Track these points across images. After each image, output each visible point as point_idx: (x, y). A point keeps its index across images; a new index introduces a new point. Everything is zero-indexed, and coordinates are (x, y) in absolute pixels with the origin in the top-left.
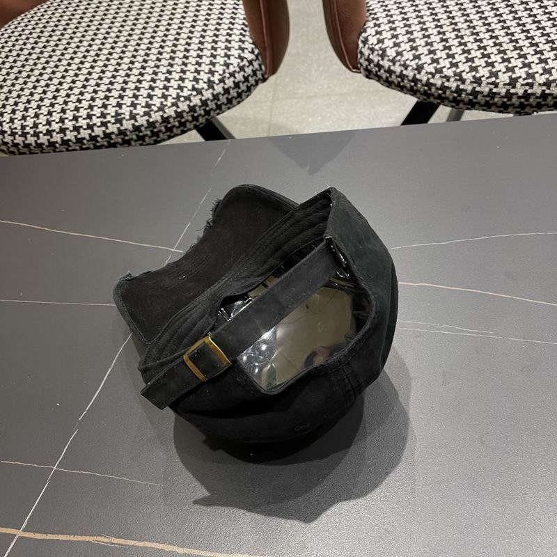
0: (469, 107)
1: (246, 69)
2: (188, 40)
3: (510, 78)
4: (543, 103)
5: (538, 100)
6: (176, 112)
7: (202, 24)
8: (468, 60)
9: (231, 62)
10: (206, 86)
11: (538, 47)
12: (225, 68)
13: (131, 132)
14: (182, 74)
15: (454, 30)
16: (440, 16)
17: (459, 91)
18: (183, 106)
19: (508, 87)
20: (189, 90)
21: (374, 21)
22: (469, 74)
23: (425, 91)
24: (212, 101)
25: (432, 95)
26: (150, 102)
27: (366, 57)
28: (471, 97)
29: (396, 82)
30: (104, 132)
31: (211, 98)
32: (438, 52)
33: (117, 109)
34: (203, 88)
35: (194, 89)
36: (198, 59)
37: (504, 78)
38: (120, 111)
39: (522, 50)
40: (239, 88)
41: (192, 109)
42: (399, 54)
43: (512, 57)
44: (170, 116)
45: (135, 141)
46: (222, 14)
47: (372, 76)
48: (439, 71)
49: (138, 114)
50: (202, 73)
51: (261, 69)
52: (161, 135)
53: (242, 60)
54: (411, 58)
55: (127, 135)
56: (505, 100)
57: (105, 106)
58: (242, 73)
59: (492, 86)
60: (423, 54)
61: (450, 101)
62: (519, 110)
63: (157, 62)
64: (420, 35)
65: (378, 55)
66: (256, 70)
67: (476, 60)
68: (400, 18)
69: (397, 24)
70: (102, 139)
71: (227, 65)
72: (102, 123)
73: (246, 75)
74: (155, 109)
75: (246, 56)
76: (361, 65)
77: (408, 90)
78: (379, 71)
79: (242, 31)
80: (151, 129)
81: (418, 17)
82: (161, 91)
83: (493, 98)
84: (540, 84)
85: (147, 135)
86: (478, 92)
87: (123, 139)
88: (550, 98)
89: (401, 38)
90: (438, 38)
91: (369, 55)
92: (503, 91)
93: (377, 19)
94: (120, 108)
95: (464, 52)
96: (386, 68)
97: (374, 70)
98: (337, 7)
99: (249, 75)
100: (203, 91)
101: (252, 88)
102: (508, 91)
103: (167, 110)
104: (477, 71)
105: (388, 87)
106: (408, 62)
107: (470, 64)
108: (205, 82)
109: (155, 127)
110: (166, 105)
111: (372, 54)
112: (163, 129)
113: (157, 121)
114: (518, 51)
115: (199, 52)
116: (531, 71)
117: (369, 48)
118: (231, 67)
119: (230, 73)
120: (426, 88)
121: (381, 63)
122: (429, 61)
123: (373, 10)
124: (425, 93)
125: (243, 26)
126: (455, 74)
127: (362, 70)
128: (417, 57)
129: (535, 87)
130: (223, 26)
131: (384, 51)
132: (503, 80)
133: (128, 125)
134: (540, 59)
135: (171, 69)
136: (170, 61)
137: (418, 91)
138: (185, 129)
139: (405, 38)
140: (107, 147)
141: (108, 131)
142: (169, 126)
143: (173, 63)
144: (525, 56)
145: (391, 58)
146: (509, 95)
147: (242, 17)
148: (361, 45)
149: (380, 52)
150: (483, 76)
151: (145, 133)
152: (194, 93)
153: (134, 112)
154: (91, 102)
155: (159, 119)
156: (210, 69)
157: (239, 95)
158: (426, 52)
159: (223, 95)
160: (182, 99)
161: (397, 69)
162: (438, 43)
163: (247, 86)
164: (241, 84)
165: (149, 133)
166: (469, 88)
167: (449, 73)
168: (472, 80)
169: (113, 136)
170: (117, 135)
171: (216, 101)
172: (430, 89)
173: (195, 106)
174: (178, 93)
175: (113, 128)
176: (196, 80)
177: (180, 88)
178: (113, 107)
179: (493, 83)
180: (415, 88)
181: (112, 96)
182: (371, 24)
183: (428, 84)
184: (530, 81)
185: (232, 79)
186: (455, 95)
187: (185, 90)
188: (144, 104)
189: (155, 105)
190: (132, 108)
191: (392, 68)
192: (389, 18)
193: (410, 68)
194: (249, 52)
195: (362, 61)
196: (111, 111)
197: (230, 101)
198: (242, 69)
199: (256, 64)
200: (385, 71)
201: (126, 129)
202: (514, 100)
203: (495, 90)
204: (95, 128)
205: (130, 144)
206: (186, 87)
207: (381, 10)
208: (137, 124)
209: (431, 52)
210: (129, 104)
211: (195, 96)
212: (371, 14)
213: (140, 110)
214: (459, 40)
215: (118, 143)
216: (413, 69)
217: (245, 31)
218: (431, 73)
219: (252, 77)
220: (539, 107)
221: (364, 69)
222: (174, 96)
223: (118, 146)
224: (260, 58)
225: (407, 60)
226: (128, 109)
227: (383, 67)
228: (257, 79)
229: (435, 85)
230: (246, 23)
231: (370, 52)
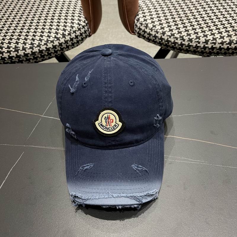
0: (186, 52)
1: (81, 30)
2: (53, 14)
3: (205, 39)
4: (220, 52)
5: (217, 50)
6: (46, 48)
7: (60, 7)
8: (186, 31)
9: (74, 26)
10: (61, 36)
11: (217, 26)
12: (71, 28)
13: (23, 56)
14: (49, 30)
15: (179, 17)
16: (172, 11)
17: (182, 45)
18: (50, 45)
19: (204, 44)
20: (53, 38)
21: (142, 11)
22: (187, 37)
23: (166, 44)
24: (64, 44)
25: (169, 46)
26: (33, 42)
27: (138, 27)
28: (187, 48)
29: (152, 39)
30: (9, 56)
31: (64, 42)
32: (172, 26)
33: (16, 45)
34: (60, 37)
35: (55, 37)
36: (58, 23)
37: (203, 40)
38: (17, 46)
39: (210, 27)
40: (78, 38)
41: (54, 47)
42: (154, 26)
43: (206, 30)
44: (43, 50)
45: (25, 61)
46: (70, 4)
47: (141, 36)
48: (173, 35)
49: (27, 48)
50: (60, 30)
51: (88, 30)
52: (38, 59)
53: (80, 25)
54: (160, 28)
55: (21, 58)
56: (203, 50)
57: (10, 43)
58: (79, 31)
59: (197, 43)
60: (165, 27)
61: (177, 49)
62: (209, 55)
63: (37, 24)
64: (164, 18)
65: (144, 26)
66: (86, 30)
67: (189, 31)
68: (154, 10)
69: (153, 13)
70: (7, 59)
71: (72, 27)
72: (7, 51)
73: (81, 32)
74: (36, 46)
75: (81, 24)
76: (136, 31)
77: (158, 43)
78: (145, 34)
79: (80, 12)
80: (33, 55)
81: (162, 10)
82: (39, 37)
83: (197, 48)
84: (219, 43)
85: (31, 58)
86: (191, 46)
87: (19, 60)
88: (223, 50)
89: (155, 20)
90: (172, 20)
91: (140, 26)
92: (202, 46)
93: (144, 10)
94: (18, 44)
95: (184, 27)
96: (148, 32)
97: (142, 33)
98: (126, 3)
99: (83, 33)
100: (60, 38)
101: (84, 39)
102: (204, 45)
103: (42, 47)
104: (190, 36)
105: (148, 42)
106: (158, 30)
107: (187, 32)
108: (61, 35)
109: (35, 55)
110: (41, 44)
111: (142, 26)
112: (39, 56)
113: (36, 52)
114: (209, 28)
115: (58, 20)
116: (215, 37)
117: (140, 23)
118: (74, 28)
119: (73, 31)
120: (167, 43)
121: (146, 30)
122: (168, 30)
123: (141, 6)
124: (166, 45)
125: (80, 10)
126: (180, 37)
127: (136, 33)
128: (162, 28)
129: (217, 44)
130: (70, 9)
131: (147, 25)
132: (202, 40)
133: (21, 53)
134: (218, 32)
135: (44, 27)
136: (44, 23)
137: (163, 44)
138: (51, 57)
139: (157, 19)
140: (10, 63)
141: (11, 55)
142: (43, 54)
143: (45, 24)
144: (212, 30)
145: (150, 28)
146: (205, 48)
147: (80, 6)
148: (136, 21)
149: (145, 25)
150: (193, 38)
151: (30, 57)
152: (56, 39)
153: (25, 46)
154: (2, 41)
155: (37, 51)
156: (64, 28)
157: (78, 42)
158: (167, 26)
159: (70, 41)
160: (49, 42)
161: (153, 33)
162: (172, 22)
163: (82, 38)
164: (79, 37)
165: (32, 57)
166: (187, 43)
167: (178, 36)
168: (188, 40)
169: (14, 58)
170: (15, 58)
171: (66, 44)
172: (168, 43)
173: (56, 46)
174: (47, 39)
175: (13, 54)
176: (57, 33)
177: (49, 36)
178: (14, 43)
179: (197, 42)
180: (161, 42)
181: (14, 38)
182: (141, 12)
183: (168, 41)
184: (214, 41)
185: (74, 34)
186: (180, 46)
187: (51, 37)
188: (30, 43)
189: (35, 44)
190: (24, 45)
191: (151, 33)
192: (149, 10)
193: (159, 33)
194: (83, 22)
195: (136, 29)
196: (13, 45)
197: (73, 44)
198: (79, 29)
199: (86, 28)
200: (147, 34)
201: (20, 55)
202: (207, 50)
203: (198, 45)
204: (4, 54)
205: (22, 63)
206: (52, 36)
207: (145, 6)
208: (26, 53)
209: (169, 26)
210: (22, 43)
211: (56, 41)
212: (140, 8)
213: (28, 46)
214: (181, 21)
215: (16, 62)
216: (161, 33)
217: (81, 12)
218: (169, 36)
219: (84, 34)
220: (218, 54)
221: (137, 33)
222: (46, 40)
223: (16, 63)
224: (88, 25)
225: (158, 29)
226: (22, 45)
227: (146, 32)
228: (86, 35)
229: (171, 41)
230: (82, 9)
231: (140, 25)
